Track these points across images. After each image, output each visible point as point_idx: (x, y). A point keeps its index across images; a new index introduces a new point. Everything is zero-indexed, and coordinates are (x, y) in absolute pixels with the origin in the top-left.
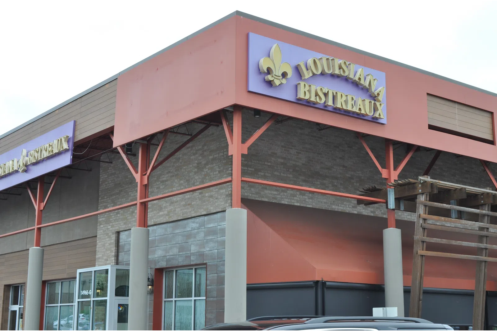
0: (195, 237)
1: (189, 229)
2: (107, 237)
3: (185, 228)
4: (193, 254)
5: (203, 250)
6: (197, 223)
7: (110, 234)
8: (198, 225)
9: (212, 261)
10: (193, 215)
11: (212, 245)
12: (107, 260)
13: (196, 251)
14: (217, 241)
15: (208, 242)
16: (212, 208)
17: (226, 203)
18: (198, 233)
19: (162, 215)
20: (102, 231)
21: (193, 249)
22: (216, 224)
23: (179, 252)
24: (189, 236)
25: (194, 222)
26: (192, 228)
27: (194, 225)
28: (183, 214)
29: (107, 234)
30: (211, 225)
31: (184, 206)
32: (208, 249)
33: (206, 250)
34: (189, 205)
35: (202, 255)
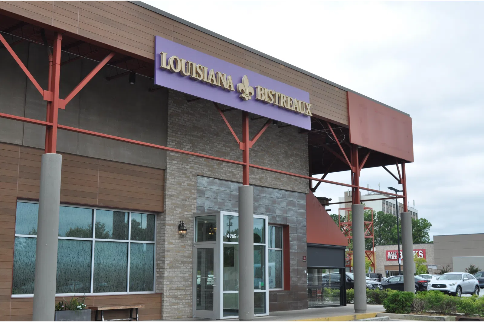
0: (279, 204)
1: (274, 197)
2: (184, 176)
3: (270, 194)
4: (279, 216)
5: (285, 215)
6: (280, 194)
7: (188, 174)
8: (281, 196)
9: (293, 225)
10: (282, 188)
11: (292, 213)
12: (186, 200)
13: (280, 215)
14: (296, 212)
15: (289, 210)
16: (296, 188)
17: (306, 188)
18: (281, 201)
19: (254, 178)
20: (175, 167)
21: (278, 212)
22: (294, 200)
23: (266, 212)
24: (274, 202)
25: (278, 193)
26: (276, 196)
27: (278, 195)
28: (273, 184)
29: (184, 173)
30: (291, 199)
31: (274, 178)
32: (290, 215)
33: (289, 215)
34: (279, 179)
35: (285, 218)
